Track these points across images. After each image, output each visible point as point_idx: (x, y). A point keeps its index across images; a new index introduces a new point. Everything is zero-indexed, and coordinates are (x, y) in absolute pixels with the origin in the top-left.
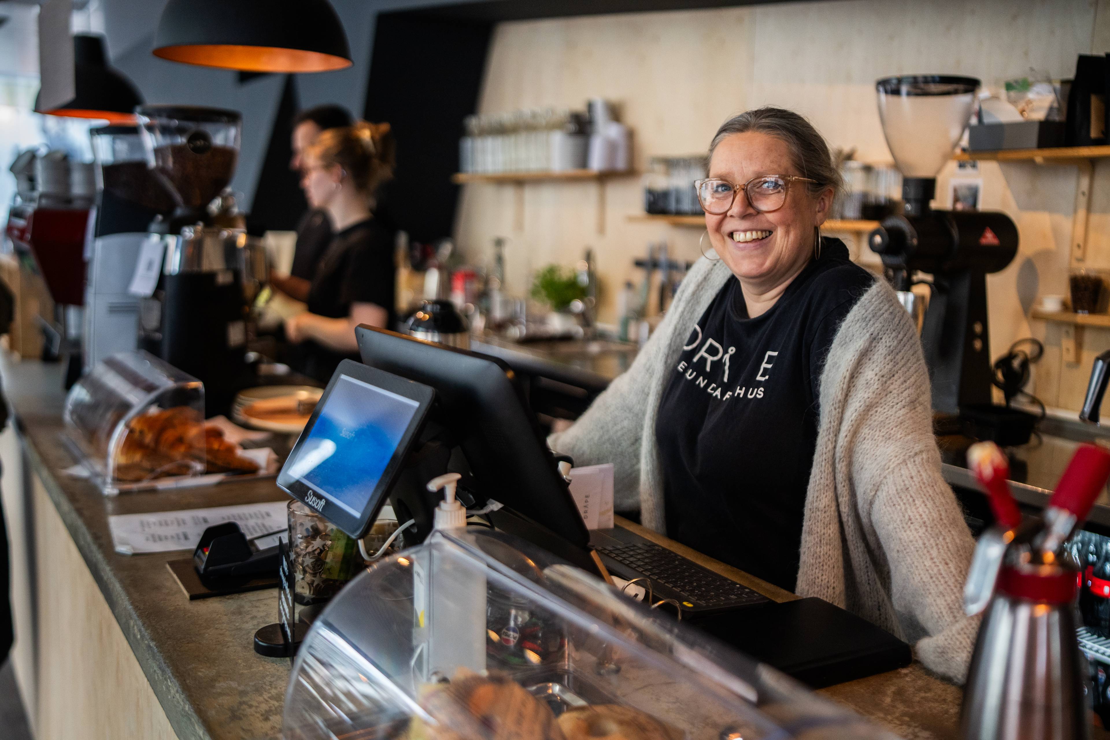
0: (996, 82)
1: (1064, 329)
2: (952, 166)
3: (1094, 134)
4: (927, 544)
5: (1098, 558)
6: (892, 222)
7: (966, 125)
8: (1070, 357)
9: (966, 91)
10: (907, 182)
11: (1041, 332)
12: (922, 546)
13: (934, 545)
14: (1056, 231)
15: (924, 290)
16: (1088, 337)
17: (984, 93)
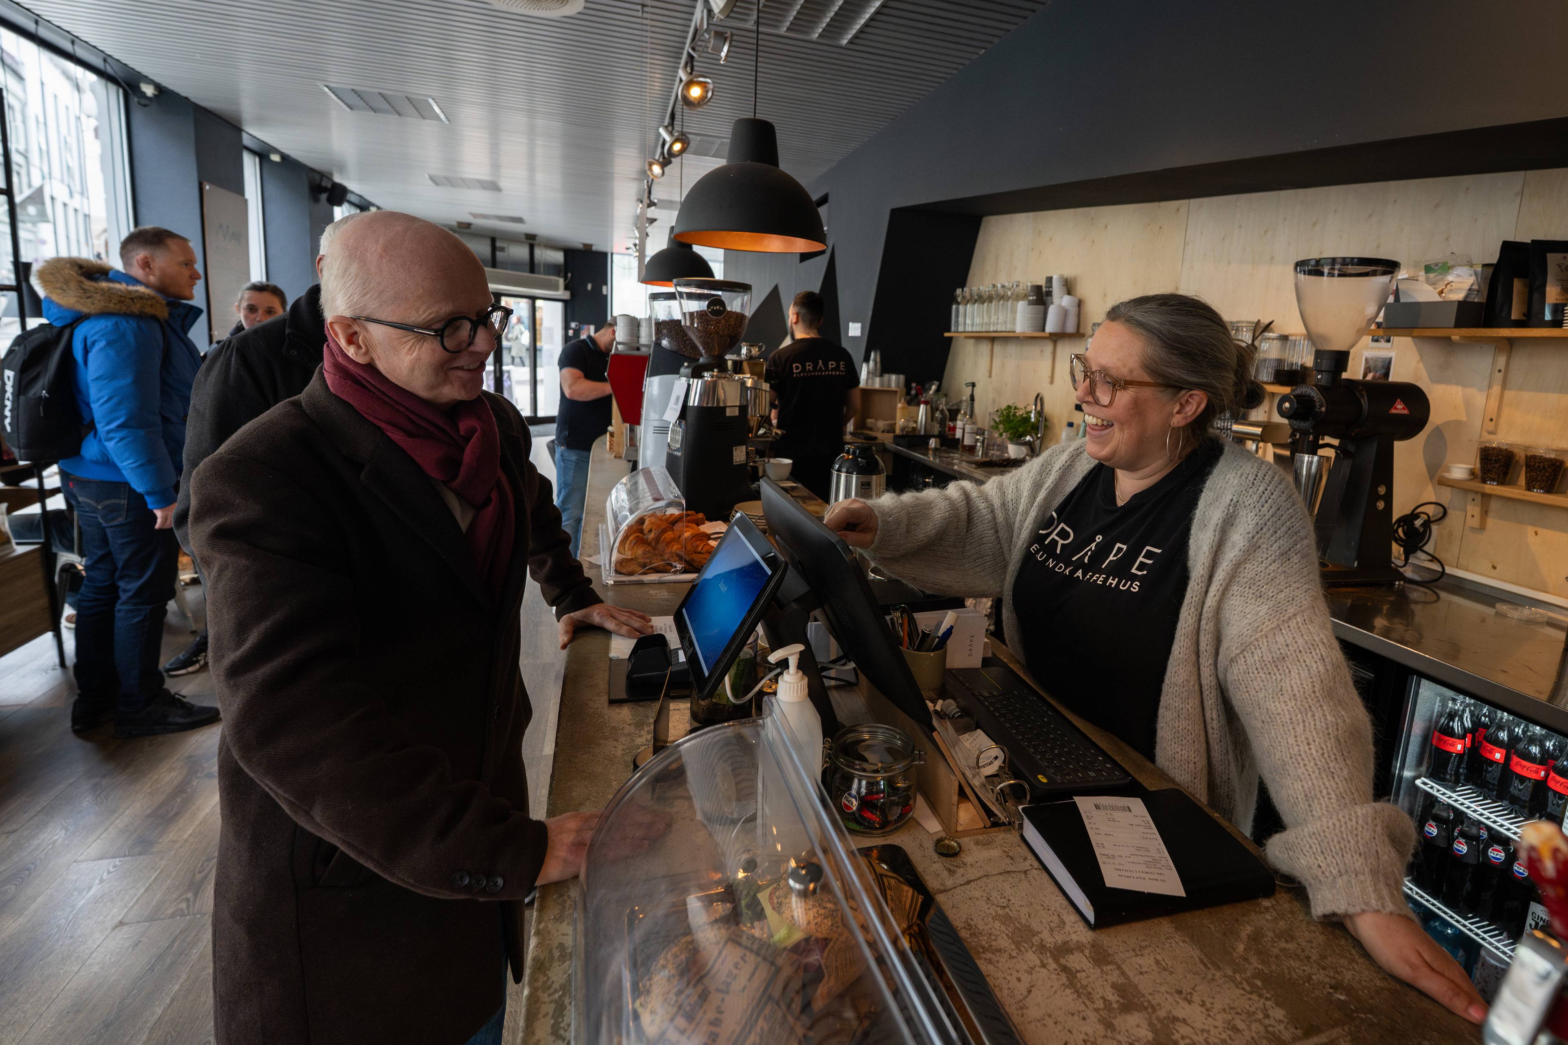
0: (1416, 265)
1: (1470, 496)
2: (1367, 339)
3: (1514, 316)
4: (1294, 720)
5: (1490, 720)
6: (1302, 390)
7: (1382, 304)
8: (1475, 522)
9: (1384, 273)
10: (1319, 354)
11: (1446, 496)
12: (1289, 721)
13: (1301, 720)
14: (1468, 404)
15: (1330, 453)
16: (1494, 505)
17: (1402, 274)
